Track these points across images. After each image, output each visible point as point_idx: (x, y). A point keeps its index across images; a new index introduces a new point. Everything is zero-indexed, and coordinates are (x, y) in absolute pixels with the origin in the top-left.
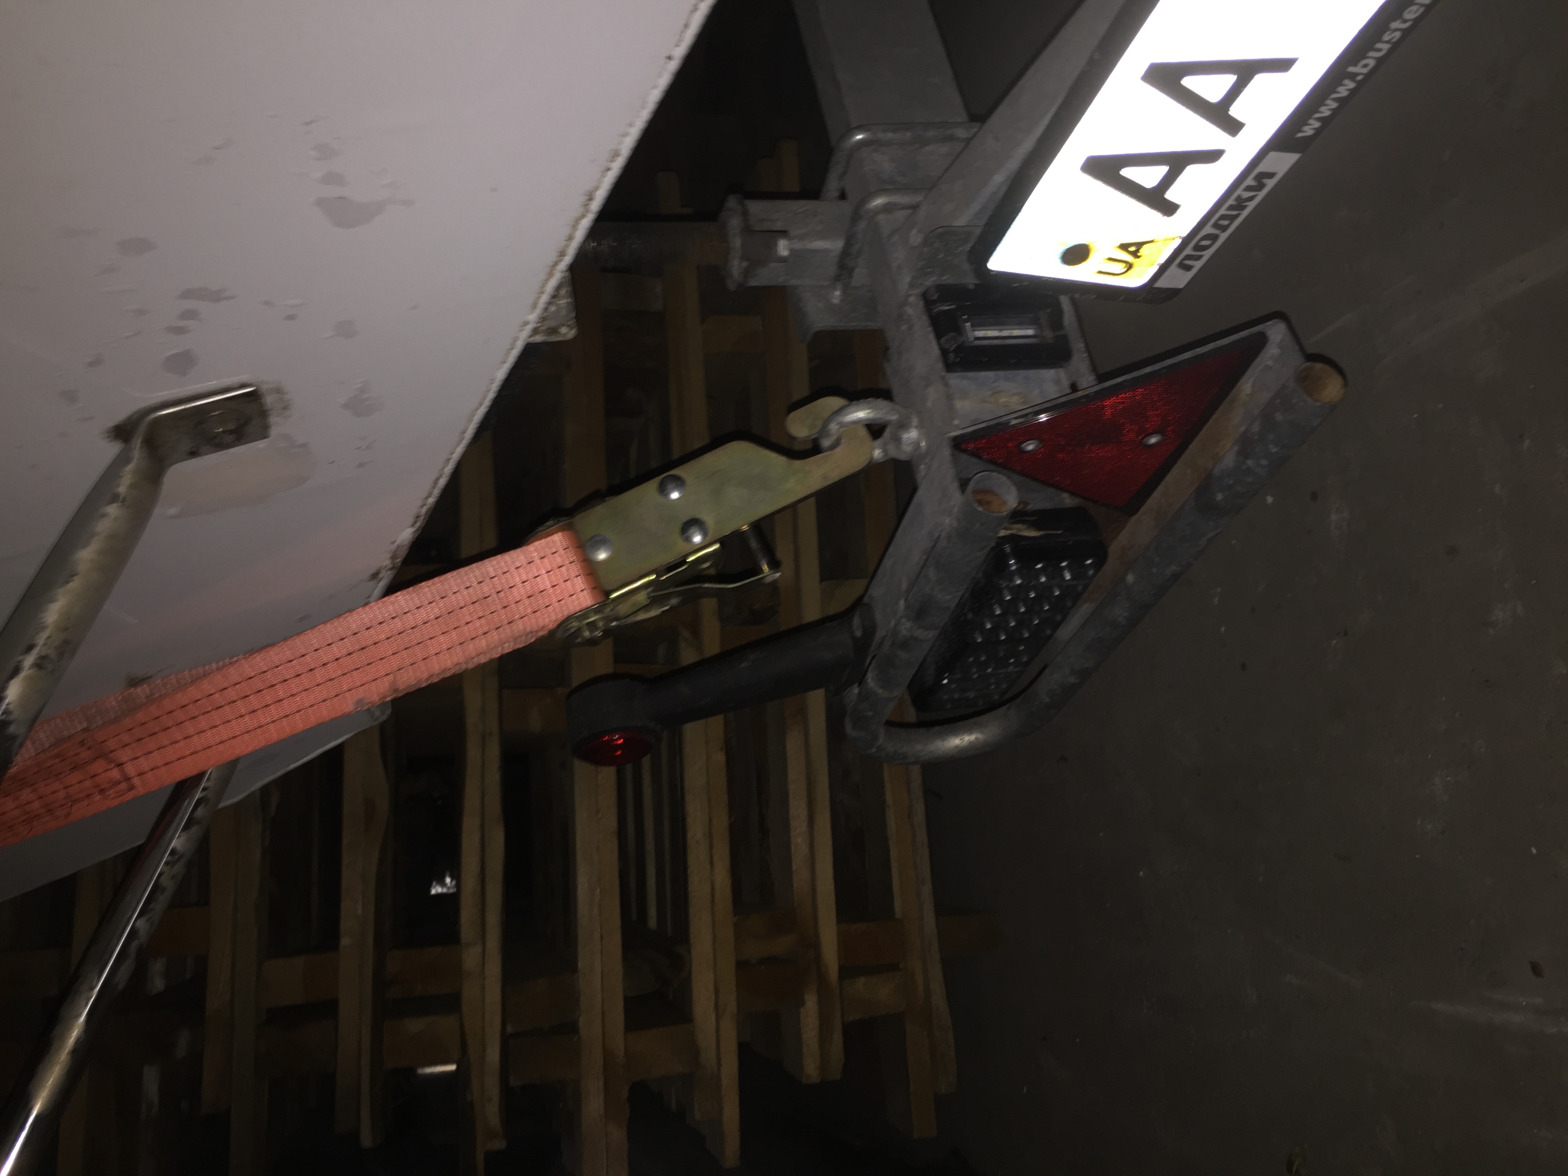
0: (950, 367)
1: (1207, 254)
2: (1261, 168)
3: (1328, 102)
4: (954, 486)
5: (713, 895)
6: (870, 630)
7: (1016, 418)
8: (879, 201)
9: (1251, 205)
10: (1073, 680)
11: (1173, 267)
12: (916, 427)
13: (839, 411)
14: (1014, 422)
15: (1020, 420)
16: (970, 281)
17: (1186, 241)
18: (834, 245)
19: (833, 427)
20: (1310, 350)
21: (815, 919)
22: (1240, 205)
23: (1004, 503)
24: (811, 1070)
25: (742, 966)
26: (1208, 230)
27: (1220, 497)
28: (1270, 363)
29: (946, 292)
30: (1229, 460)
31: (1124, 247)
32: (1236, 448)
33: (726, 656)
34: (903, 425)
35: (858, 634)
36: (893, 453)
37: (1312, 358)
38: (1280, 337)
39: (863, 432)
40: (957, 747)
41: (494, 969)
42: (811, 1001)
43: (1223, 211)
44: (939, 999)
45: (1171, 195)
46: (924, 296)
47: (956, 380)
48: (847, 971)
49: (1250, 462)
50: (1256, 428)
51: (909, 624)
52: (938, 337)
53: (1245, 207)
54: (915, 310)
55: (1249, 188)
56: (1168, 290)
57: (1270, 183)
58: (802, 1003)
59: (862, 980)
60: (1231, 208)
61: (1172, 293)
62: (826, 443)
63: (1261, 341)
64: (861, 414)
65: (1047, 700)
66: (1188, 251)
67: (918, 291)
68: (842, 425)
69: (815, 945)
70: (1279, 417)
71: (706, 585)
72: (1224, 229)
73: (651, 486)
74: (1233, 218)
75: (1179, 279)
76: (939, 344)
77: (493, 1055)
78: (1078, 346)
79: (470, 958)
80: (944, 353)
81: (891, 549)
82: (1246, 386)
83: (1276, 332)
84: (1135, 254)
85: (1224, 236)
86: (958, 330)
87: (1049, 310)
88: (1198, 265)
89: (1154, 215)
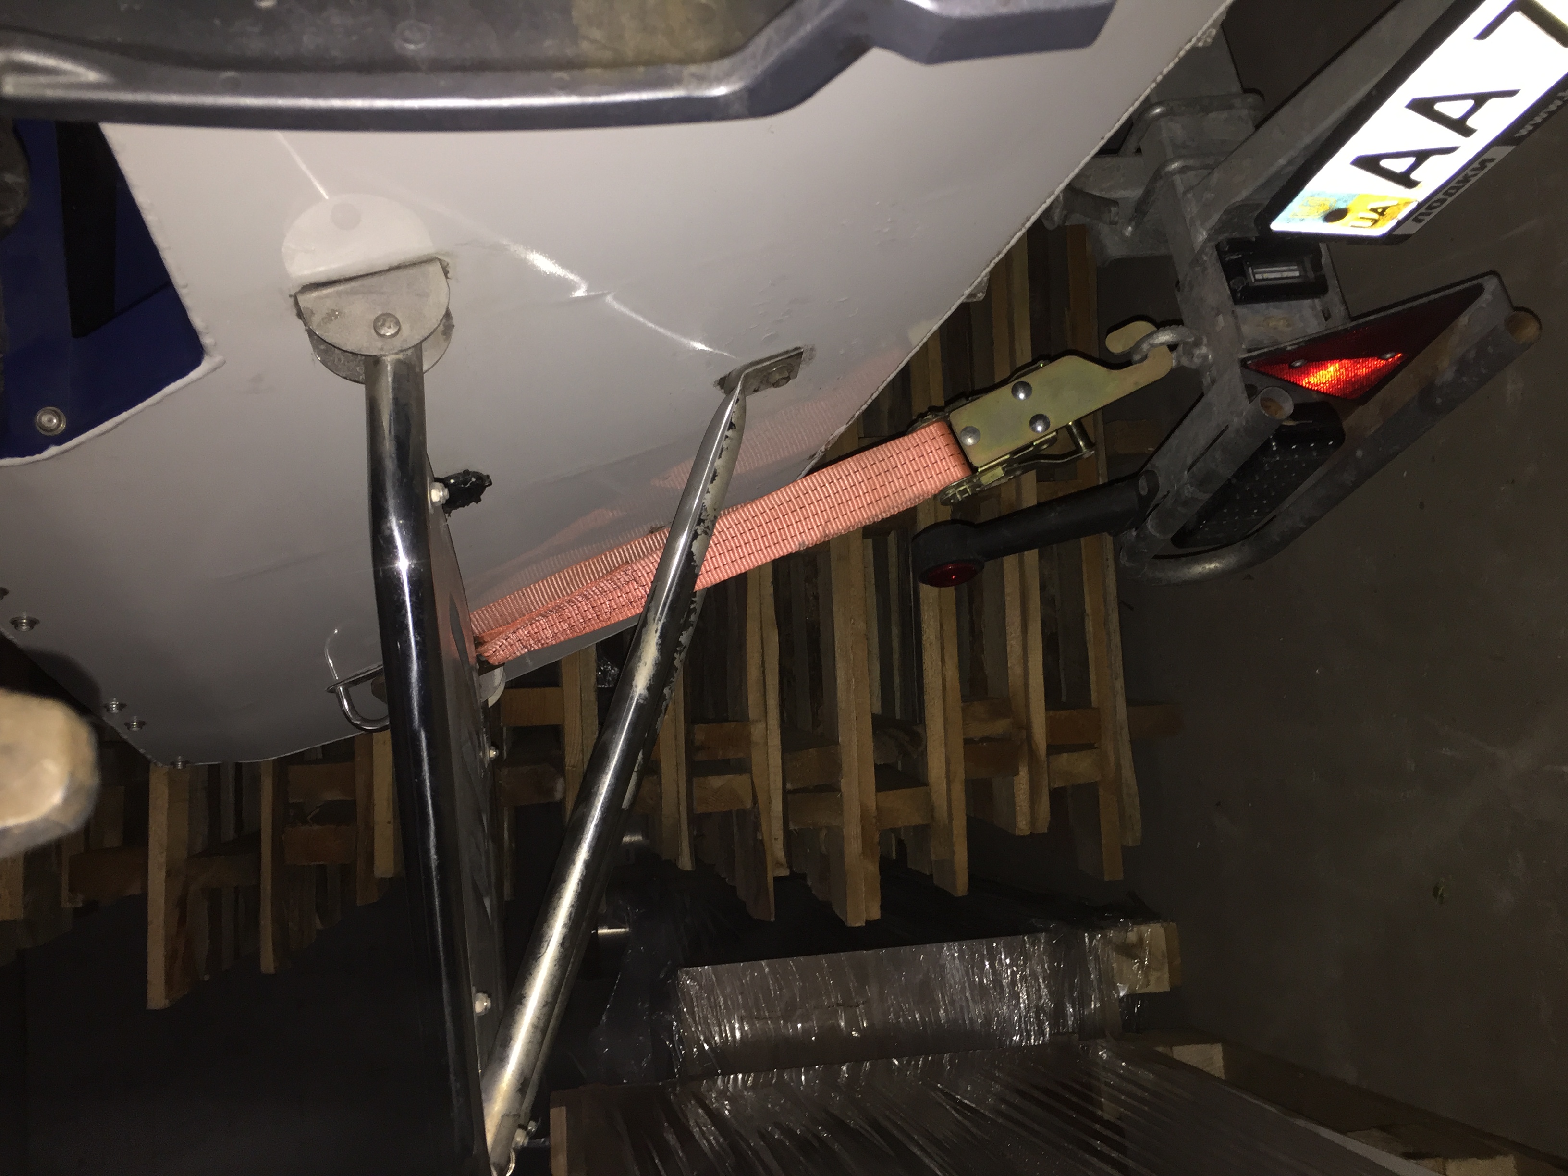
0: (1236, 302)
1: (1435, 212)
2: (1486, 156)
3: (1541, 114)
4: (1243, 396)
5: (944, 686)
6: (1154, 490)
7: (1290, 345)
8: (1175, 165)
9: (1474, 180)
10: (1302, 525)
11: (1410, 221)
12: (1206, 345)
13: (1150, 335)
14: (1289, 348)
15: (1293, 347)
16: (1253, 235)
17: (1420, 205)
18: (1134, 193)
19: (1145, 347)
20: (1515, 304)
21: (1027, 706)
22: (1466, 179)
23: (1281, 408)
24: (1023, 826)
25: (968, 742)
26: (1440, 196)
27: (1439, 401)
28: (1484, 305)
29: (1235, 245)
30: (1449, 375)
31: (1374, 210)
32: (1455, 368)
33: (1040, 507)
34: (1197, 344)
35: (1144, 493)
36: (1185, 362)
37: (1517, 309)
38: (1493, 287)
39: (1166, 349)
40: (1200, 573)
41: (775, 741)
42: (1023, 773)
43: (1452, 184)
44: (1128, 773)
45: (1414, 176)
46: (1218, 247)
47: (1241, 310)
48: (1053, 749)
49: (1465, 379)
50: (1472, 354)
51: (1191, 489)
52: (1228, 281)
53: (1471, 180)
54: (1210, 259)
55: (1474, 169)
56: (1402, 236)
57: (1490, 166)
58: (1017, 774)
59: (1065, 755)
60: (1459, 182)
61: (1406, 237)
62: (1137, 357)
63: (1478, 291)
64: (1165, 337)
65: (1278, 539)
66: (1423, 210)
67: (1213, 243)
68: (1153, 346)
69: (1027, 727)
70: (1490, 349)
71: (1042, 461)
72: (1451, 195)
73: (1007, 390)
74: (1458, 188)
75: (1412, 228)
76: (1229, 285)
77: (777, 806)
78: (1332, 282)
79: (757, 731)
80: (1233, 292)
81: (1177, 432)
82: (1464, 320)
83: (1491, 285)
84: (1382, 214)
85: (1450, 200)
86: (1244, 274)
87: (1311, 256)
88: (1427, 219)
89: (1401, 188)
